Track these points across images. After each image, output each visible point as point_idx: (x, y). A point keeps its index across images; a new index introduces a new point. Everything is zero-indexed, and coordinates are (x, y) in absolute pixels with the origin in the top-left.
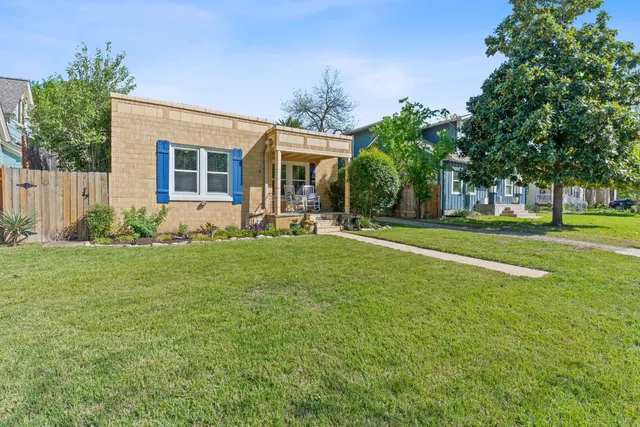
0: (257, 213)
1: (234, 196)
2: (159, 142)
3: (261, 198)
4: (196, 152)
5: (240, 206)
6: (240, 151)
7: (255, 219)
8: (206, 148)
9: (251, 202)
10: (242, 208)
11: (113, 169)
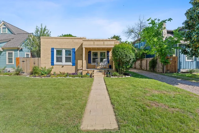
0: (80, 69)
1: (72, 63)
2: (52, 48)
3: (82, 64)
4: (62, 50)
5: (75, 66)
6: (75, 49)
7: (80, 71)
8: (64, 49)
9: (78, 65)
10: (75, 67)
11: (41, 57)
